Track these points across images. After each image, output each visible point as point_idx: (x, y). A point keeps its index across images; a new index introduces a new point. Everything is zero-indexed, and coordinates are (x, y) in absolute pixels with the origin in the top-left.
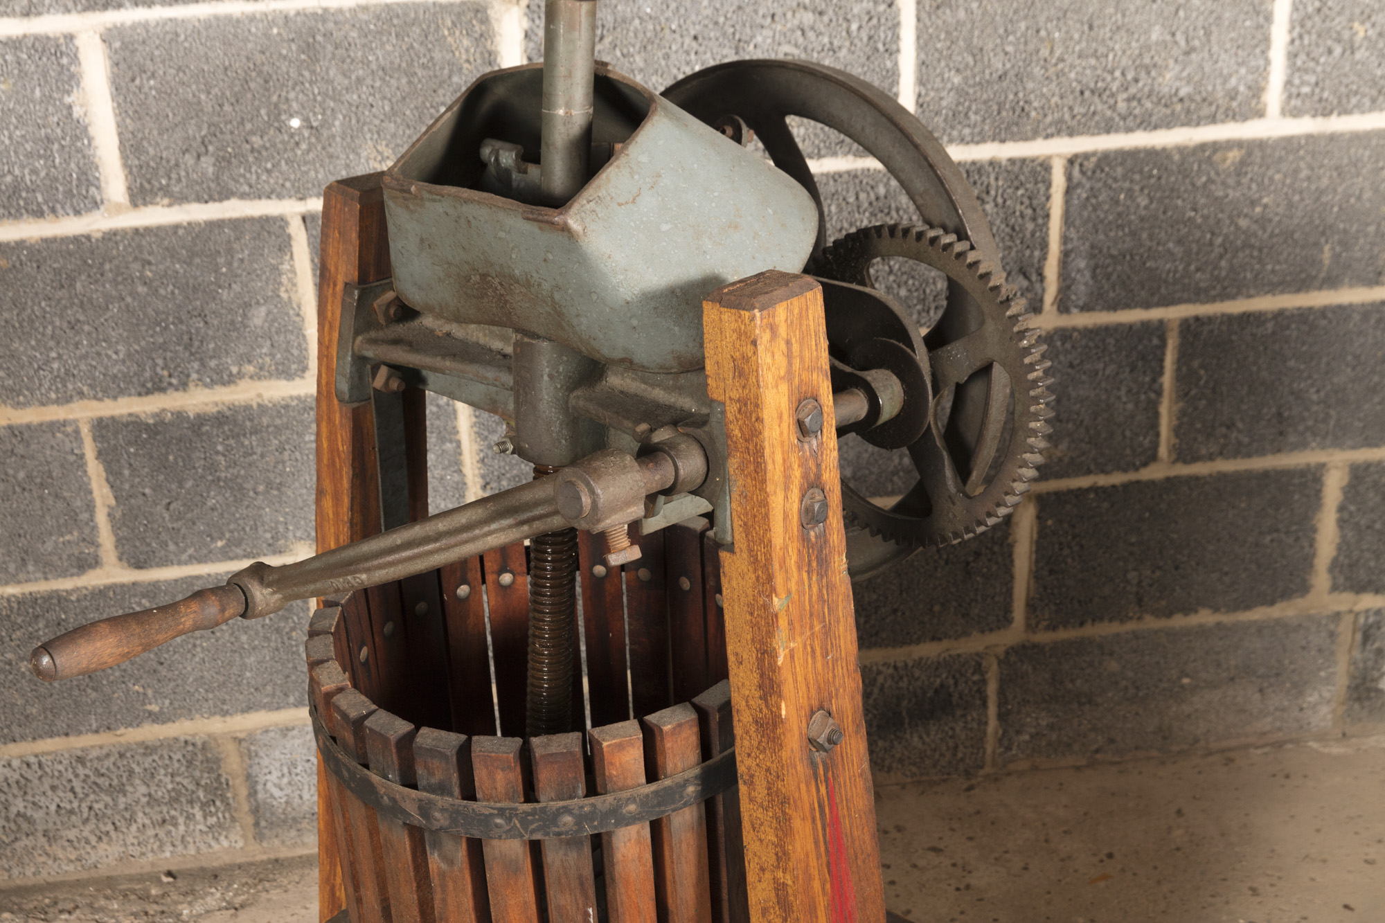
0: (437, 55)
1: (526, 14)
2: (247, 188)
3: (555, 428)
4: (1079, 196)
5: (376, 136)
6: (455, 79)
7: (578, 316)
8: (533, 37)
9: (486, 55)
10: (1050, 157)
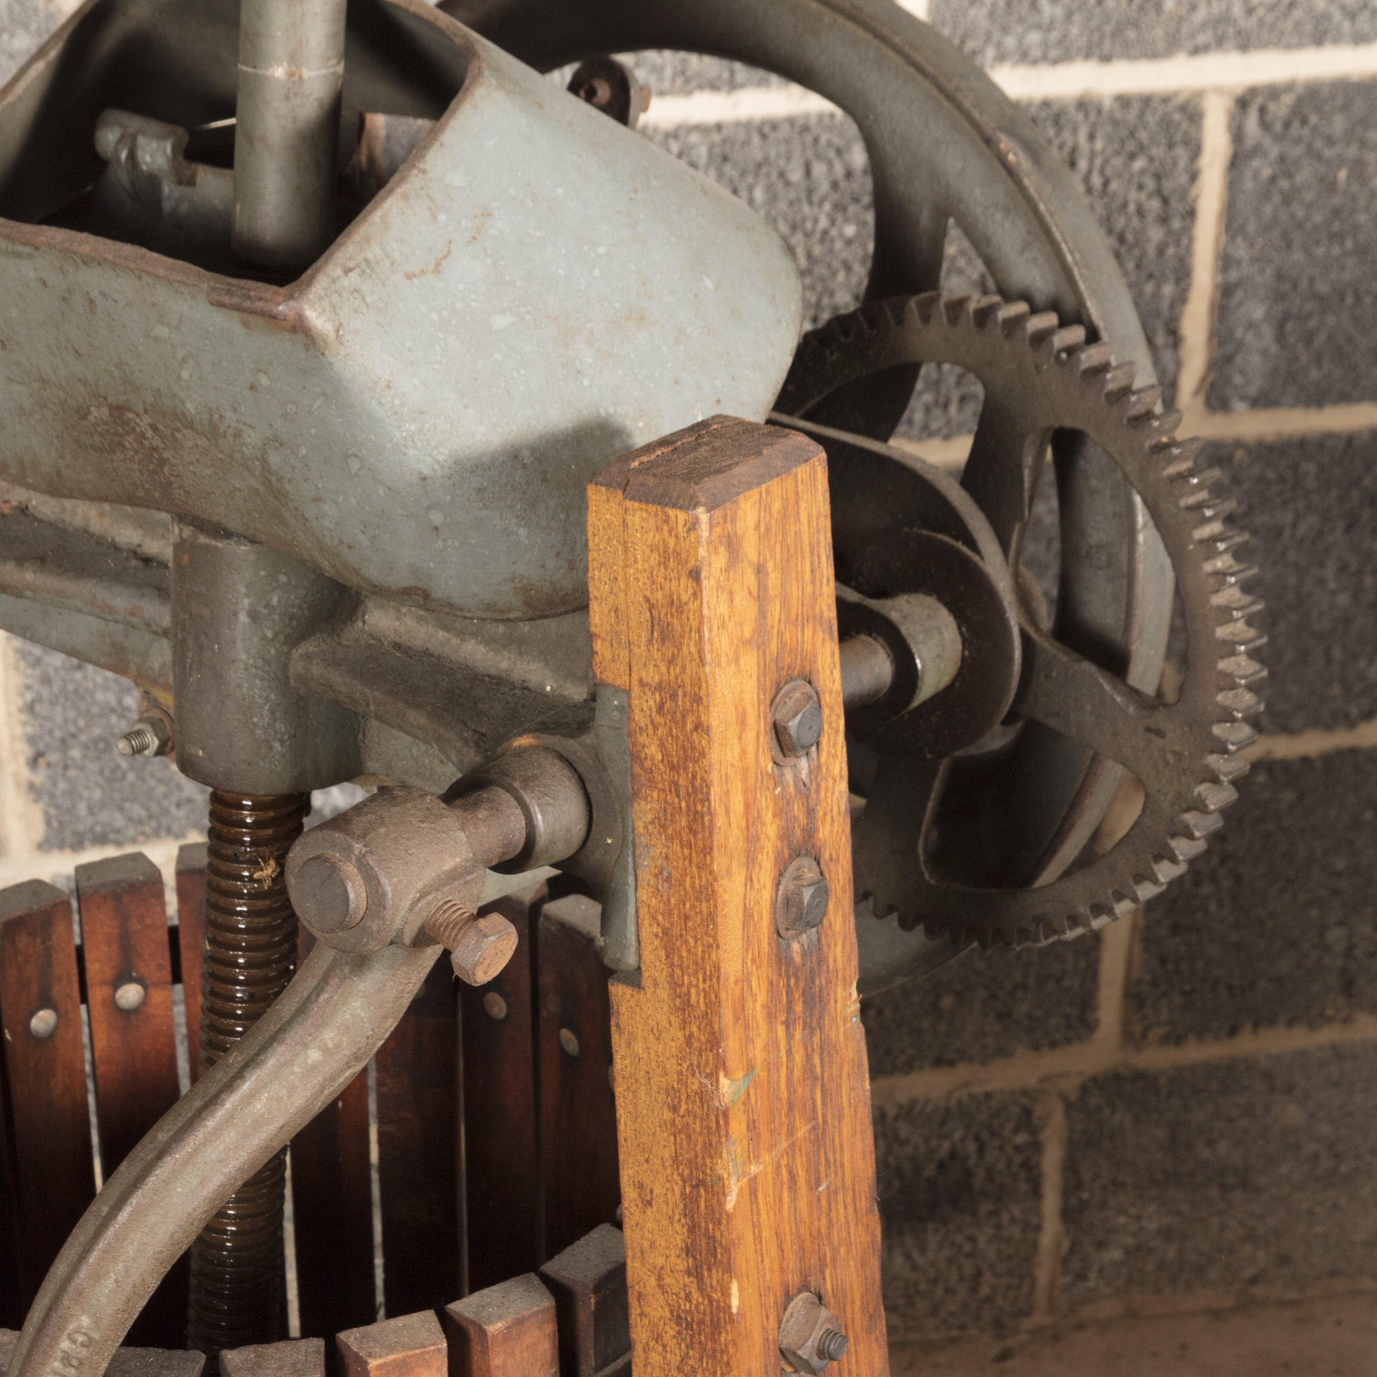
3: (262, 718)
4: (1256, 176)
7: (317, 499)
10: (1199, 94)
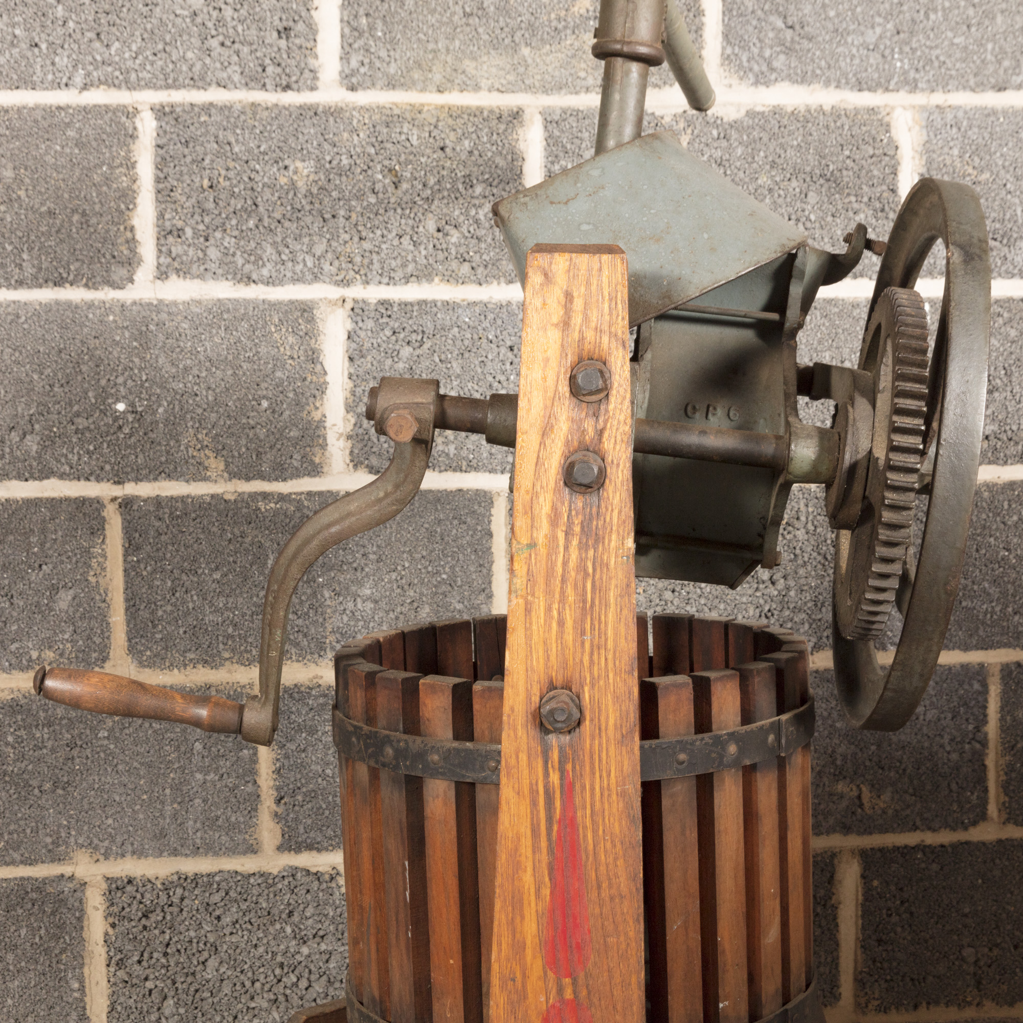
0: (263, 350)
1: (349, 316)
2: (67, 468)
5: (197, 425)
6: (279, 374)
8: (356, 338)
9: (310, 353)
